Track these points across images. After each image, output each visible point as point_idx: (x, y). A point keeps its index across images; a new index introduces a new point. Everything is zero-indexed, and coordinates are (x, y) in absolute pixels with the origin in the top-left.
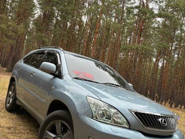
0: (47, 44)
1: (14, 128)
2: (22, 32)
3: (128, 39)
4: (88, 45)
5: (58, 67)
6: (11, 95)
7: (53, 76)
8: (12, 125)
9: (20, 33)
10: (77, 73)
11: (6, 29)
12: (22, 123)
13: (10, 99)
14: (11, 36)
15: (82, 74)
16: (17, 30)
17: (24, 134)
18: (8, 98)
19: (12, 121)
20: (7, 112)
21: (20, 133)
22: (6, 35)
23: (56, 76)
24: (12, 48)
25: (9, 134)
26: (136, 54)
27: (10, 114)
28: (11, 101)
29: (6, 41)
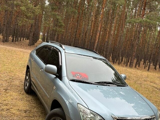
0: (60, 21)
1: (29, 111)
2: (39, 12)
3: (134, 11)
4: (97, 18)
5: (60, 69)
6: (28, 79)
7: (55, 76)
8: (28, 108)
9: (37, 13)
10: (74, 74)
11: (26, 11)
12: (35, 105)
13: (27, 83)
14: (30, 16)
15: (78, 75)
16: (35, 11)
17: (37, 117)
18: (26, 81)
19: (28, 103)
20: (25, 93)
21: (33, 116)
22: (26, 16)
23: (57, 77)
24: (32, 26)
25: (25, 118)
26: (140, 26)
27: (27, 96)
28: (28, 85)
29: (26, 21)
